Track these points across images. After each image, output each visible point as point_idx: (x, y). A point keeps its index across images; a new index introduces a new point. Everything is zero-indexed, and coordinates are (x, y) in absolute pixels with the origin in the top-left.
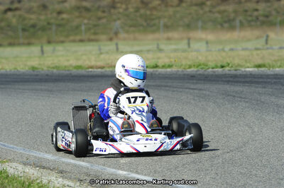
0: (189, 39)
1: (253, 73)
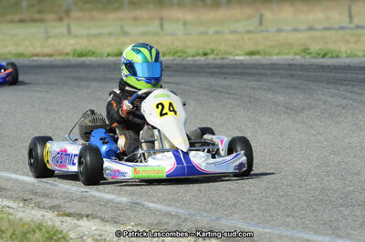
0: (162, 19)
1: (245, 62)
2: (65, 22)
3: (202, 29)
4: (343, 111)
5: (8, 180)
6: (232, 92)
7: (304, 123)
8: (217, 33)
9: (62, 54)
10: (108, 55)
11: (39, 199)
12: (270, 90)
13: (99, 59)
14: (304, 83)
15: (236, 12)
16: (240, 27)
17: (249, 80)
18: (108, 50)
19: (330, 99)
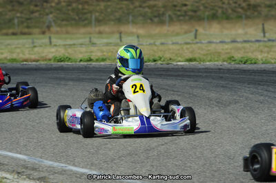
0: (120, 33)
1: (185, 67)
2: (47, 35)
3: (152, 41)
4: (261, 105)
5: (5, 157)
6: (176, 90)
7: (231, 114)
8: (162, 44)
9: (45, 60)
10: (81, 61)
11: (29, 172)
12: (205, 88)
13: (73, 63)
14: (231, 83)
15: (177, 28)
16: (179, 39)
17: (189, 81)
18: (80, 56)
19: (251, 96)
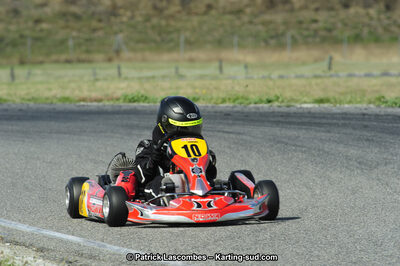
0: (220, 61)
2: (115, 63)
3: (266, 74)
5: (51, 239)
7: (379, 179)
8: (281, 77)
9: (111, 99)
11: (85, 261)
12: (342, 142)
14: (380, 135)
15: (302, 54)
16: (307, 71)
17: (318, 131)
18: (162, 95)
